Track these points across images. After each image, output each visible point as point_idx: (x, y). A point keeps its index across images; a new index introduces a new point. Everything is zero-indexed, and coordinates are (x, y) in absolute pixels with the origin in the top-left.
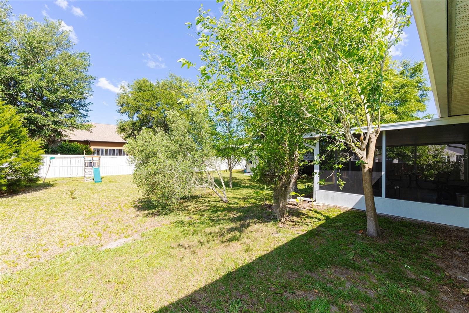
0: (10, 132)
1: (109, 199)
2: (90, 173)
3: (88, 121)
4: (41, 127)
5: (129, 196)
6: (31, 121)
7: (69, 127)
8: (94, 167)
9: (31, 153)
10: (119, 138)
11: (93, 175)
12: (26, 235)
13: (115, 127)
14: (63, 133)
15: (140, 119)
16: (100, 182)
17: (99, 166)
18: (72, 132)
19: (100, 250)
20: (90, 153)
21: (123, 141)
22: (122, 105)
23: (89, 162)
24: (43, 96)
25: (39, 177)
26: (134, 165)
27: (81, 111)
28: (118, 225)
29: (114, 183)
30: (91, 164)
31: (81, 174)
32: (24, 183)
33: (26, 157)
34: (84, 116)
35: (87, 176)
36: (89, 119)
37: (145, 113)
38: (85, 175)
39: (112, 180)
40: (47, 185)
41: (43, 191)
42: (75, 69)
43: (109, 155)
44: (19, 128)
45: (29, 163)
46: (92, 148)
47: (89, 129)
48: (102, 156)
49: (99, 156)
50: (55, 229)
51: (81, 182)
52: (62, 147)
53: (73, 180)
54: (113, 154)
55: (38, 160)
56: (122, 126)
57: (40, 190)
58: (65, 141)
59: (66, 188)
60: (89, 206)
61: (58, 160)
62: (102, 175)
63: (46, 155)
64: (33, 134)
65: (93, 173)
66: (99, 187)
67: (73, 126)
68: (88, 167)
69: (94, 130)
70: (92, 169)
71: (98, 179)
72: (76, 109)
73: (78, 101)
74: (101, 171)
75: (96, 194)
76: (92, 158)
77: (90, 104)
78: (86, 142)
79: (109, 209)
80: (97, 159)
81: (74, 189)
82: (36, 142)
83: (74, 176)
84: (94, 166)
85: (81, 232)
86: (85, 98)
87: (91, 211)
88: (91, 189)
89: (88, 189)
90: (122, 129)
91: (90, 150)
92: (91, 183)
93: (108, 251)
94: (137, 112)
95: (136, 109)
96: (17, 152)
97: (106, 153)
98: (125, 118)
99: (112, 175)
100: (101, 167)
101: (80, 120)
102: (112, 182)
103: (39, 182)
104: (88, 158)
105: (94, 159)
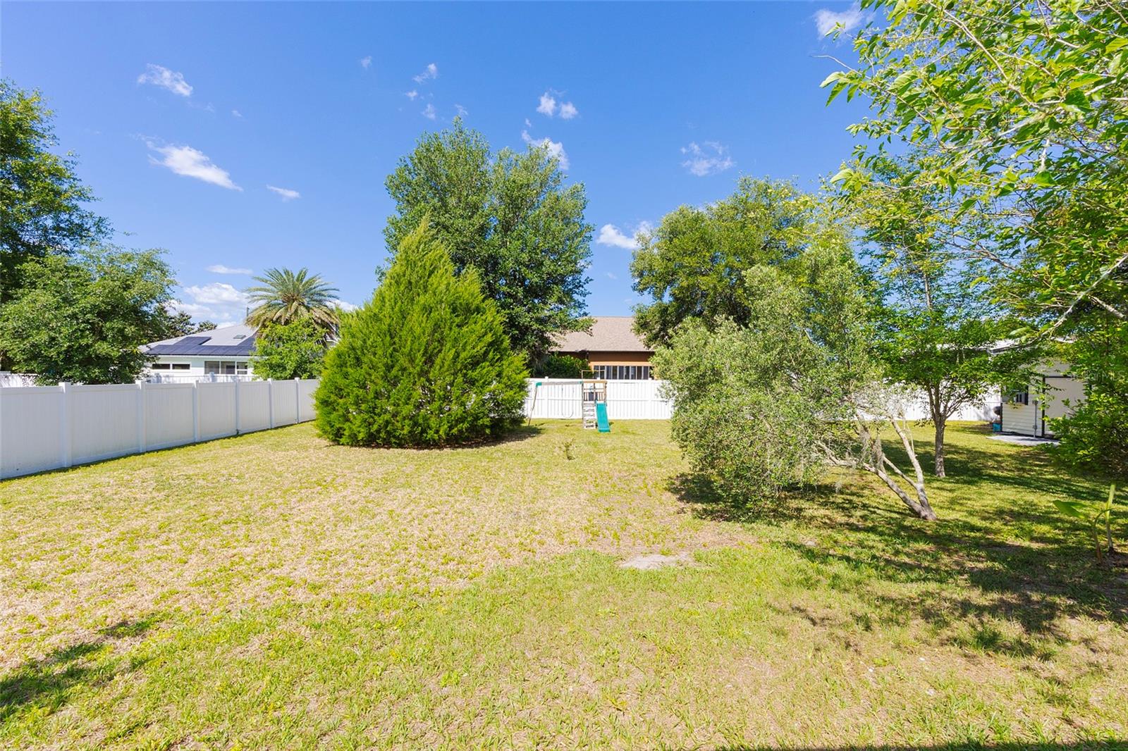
0: (491, 344)
1: (626, 468)
2: (592, 413)
3: (585, 314)
4: (525, 330)
5: (660, 466)
6: (512, 323)
7: (558, 327)
8: (598, 402)
9: (514, 376)
10: (637, 343)
11: (596, 417)
12: (515, 510)
13: (630, 321)
14: (553, 339)
15: (676, 299)
16: (606, 431)
17: (605, 400)
18: (562, 336)
19: (621, 566)
20: (589, 375)
21: (645, 349)
22: (641, 275)
23: (589, 391)
24: (524, 279)
25: (524, 416)
26: (671, 403)
27: (576, 297)
28: (645, 523)
29: (632, 436)
30: (592, 396)
31: (578, 416)
32: (507, 424)
33: (509, 383)
34: (580, 305)
35: (587, 418)
36: (586, 310)
37: (685, 284)
38: (584, 415)
39: (627, 428)
40: (534, 431)
41: (529, 440)
42: (567, 221)
43: (620, 378)
44: (500, 336)
45: (512, 393)
46: (592, 364)
47: (586, 327)
48: (609, 381)
49: (605, 380)
50: (550, 509)
51: (579, 430)
52: (549, 364)
53: (567, 424)
54: (627, 377)
55: (522, 387)
56: (642, 318)
57: (526, 438)
58: (553, 353)
59: (558, 439)
60: (593, 474)
61: (546, 387)
62: (610, 417)
63: (531, 379)
64: (516, 342)
65: (595, 413)
66: (608, 441)
67: (567, 325)
68: (588, 402)
69: (594, 328)
70: (594, 405)
71: (603, 424)
72: (569, 293)
73: (571, 278)
74: (608, 408)
75: (603, 454)
76: (592, 384)
77: (587, 281)
78: (584, 355)
79: (627, 488)
80: (602, 385)
81: (569, 441)
82: (519, 358)
83: (567, 417)
84: (596, 399)
85: (585, 523)
86: (579, 272)
87: (597, 485)
88: (595, 445)
89: (589, 443)
90: (643, 325)
91: (589, 369)
92: (593, 432)
93: (635, 573)
94: (671, 283)
95: (668, 278)
96: (499, 375)
97: (615, 374)
98: (648, 300)
99: (626, 418)
100: (608, 402)
101: (574, 313)
102: (628, 432)
103: (523, 425)
104: (588, 384)
105: (597, 385)
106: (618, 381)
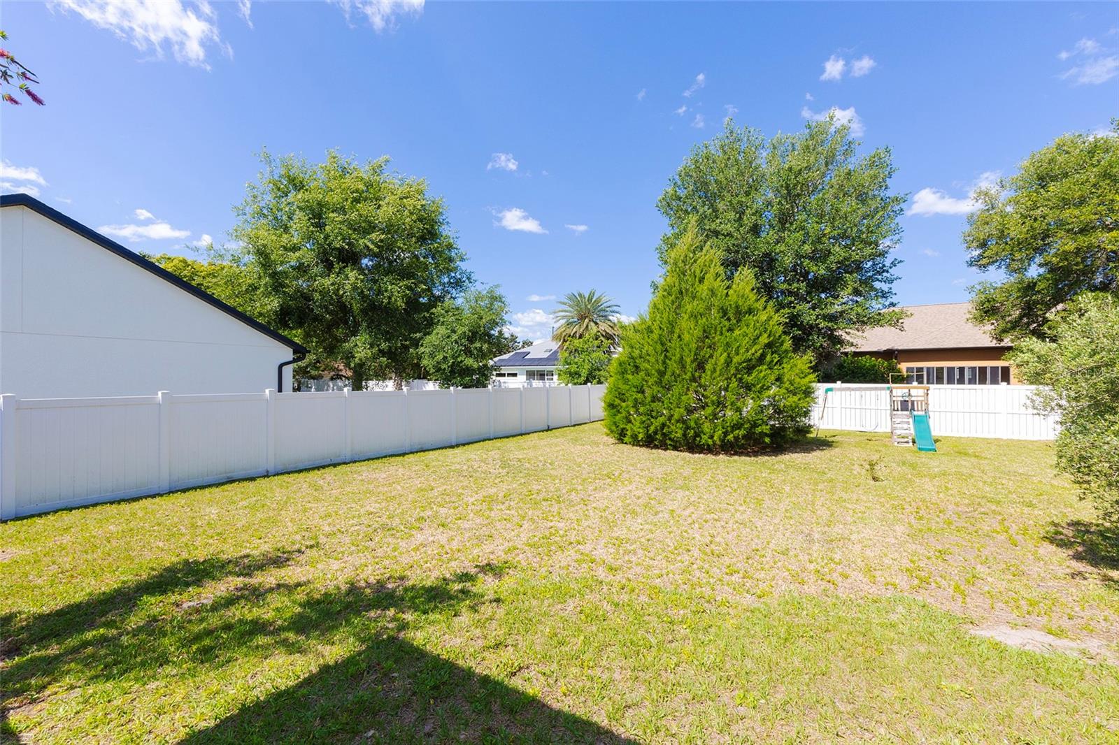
0: (769, 345)
1: (967, 501)
2: (905, 426)
3: (893, 305)
4: (809, 329)
5: (1030, 505)
6: (794, 321)
7: (854, 323)
8: (915, 413)
9: (798, 380)
10: (982, 336)
11: (912, 431)
12: (807, 532)
13: (965, 307)
14: (845, 336)
15: (1052, 270)
16: (930, 450)
17: (926, 411)
18: (860, 333)
19: (972, 631)
20: (899, 379)
21: (994, 344)
22: (983, 245)
23: (901, 399)
24: (807, 273)
25: (810, 426)
26: (1057, 416)
27: (877, 285)
28: (1010, 581)
29: (973, 459)
30: (906, 405)
31: (885, 427)
32: (790, 434)
33: (792, 388)
34: (884, 295)
35: (898, 432)
36: (894, 299)
37: (1071, 246)
38: (893, 429)
39: (963, 449)
40: (823, 444)
41: (817, 453)
42: (862, 198)
43: (949, 382)
44: (780, 336)
45: (796, 398)
46: (903, 367)
47: (895, 321)
48: (931, 386)
49: (925, 385)
50: (853, 537)
51: (885, 446)
52: (841, 366)
53: (869, 438)
54: (961, 381)
55: (808, 392)
56: (989, 301)
57: (813, 450)
58: (846, 354)
59: (857, 454)
60: (913, 503)
61: (838, 393)
62: (936, 432)
63: (819, 385)
64: (798, 344)
65: (911, 426)
66: (934, 463)
67: (863, 321)
68: (900, 412)
69: (907, 322)
70: (908, 417)
71: (925, 442)
72: (867, 282)
73: (870, 264)
74: (931, 422)
75: (927, 480)
76: (907, 390)
77: (894, 264)
78: (890, 355)
79: (971, 529)
80: (921, 392)
81: (875, 457)
82: (805, 360)
83: (868, 429)
84: (913, 409)
85: (906, 563)
86: (883, 254)
87: (921, 518)
88: (913, 466)
89: (904, 463)
90: (988, 310)
91: (899, 371)
92: (908, 450)
93: (999, 649)
94: (1039, 250)
95: (1037, 242)
96: (779, 379)
97: (939, 377)
98: (998, 277)
99: (965, 435)
100: (931, 414)
101: (876, 305)
102: (966, 454)
103: (808, 435)
104: (900, 391)
105: (913, 392)
106: (945, 386)
